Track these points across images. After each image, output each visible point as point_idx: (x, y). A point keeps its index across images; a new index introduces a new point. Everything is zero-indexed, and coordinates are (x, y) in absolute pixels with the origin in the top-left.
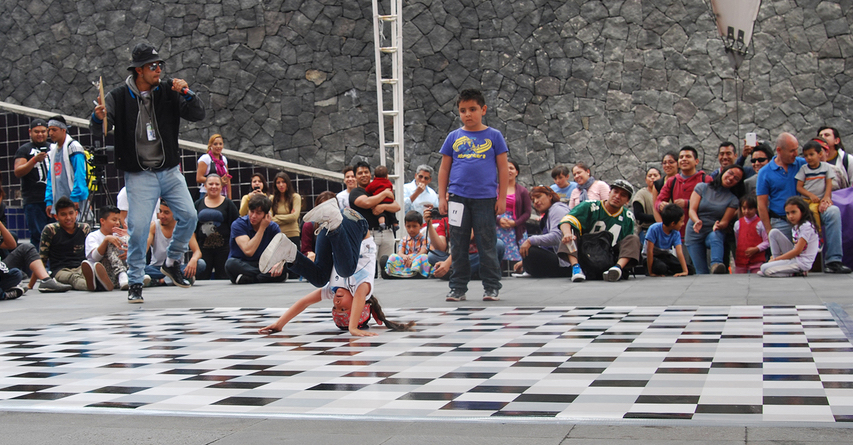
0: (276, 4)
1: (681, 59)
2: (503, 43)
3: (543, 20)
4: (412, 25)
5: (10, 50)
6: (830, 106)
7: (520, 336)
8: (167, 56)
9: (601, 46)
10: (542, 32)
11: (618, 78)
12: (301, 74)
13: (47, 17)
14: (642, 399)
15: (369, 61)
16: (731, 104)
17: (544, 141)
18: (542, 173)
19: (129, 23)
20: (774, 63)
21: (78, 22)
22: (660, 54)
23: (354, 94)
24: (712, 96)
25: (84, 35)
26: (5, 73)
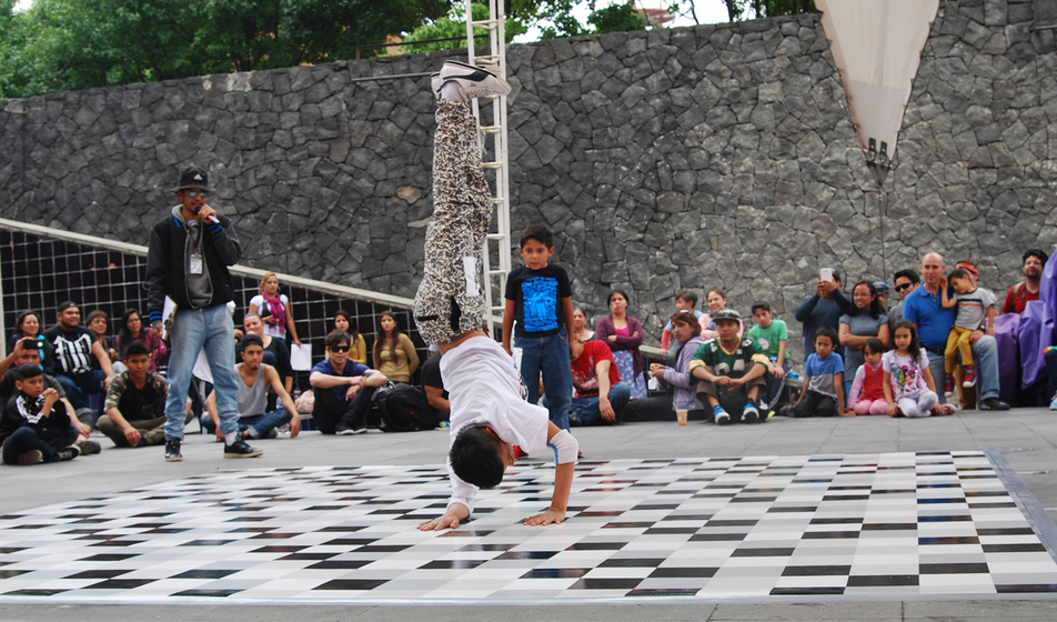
0: (361, 112)
1: (818, 171)
2: (620, 154)
3: (664, 128)
4: (517, 134)
5: (54, 166)
6: (982, 221)
7: (650, 496)
8: (237, 171)
9: (730, 157)
10: (663, 142)
11: (748, 192)
12: (392, 192)
13: (97, 128)
14: (790, 571)
16: (874, 220)
17: (667, 263)
18: (666, 299)
19: (193, 134)
20: (920, 174)
21: (133, 133)
22: (795, 165)
24: (853, 211)
25: (141, 149)
26: (49, 193)
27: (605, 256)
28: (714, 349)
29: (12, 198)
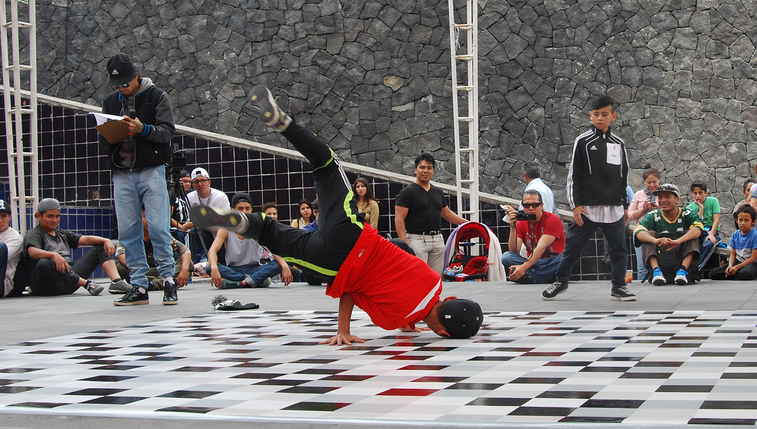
0: (355, 11)
1: (748, 69)
2: (577, 51)
3: (615, 30)
4: (488, 33)
5: (91, 52)
7: (589, 341)
8: (247, 60)
9: (671, 56)
10: (614, 42)
11: (687, 87)
12: (379, 80)
13: (129, 20)
14: (707, 405)
15: (445, 68)
19: (210, 28)
21: (160, 25)
22: (727, 64)
23: (430, 99)
25: (166, 39)
26: (86, 75)
27: (562, 140)
28: (657, 219)
29: (55, 78)
